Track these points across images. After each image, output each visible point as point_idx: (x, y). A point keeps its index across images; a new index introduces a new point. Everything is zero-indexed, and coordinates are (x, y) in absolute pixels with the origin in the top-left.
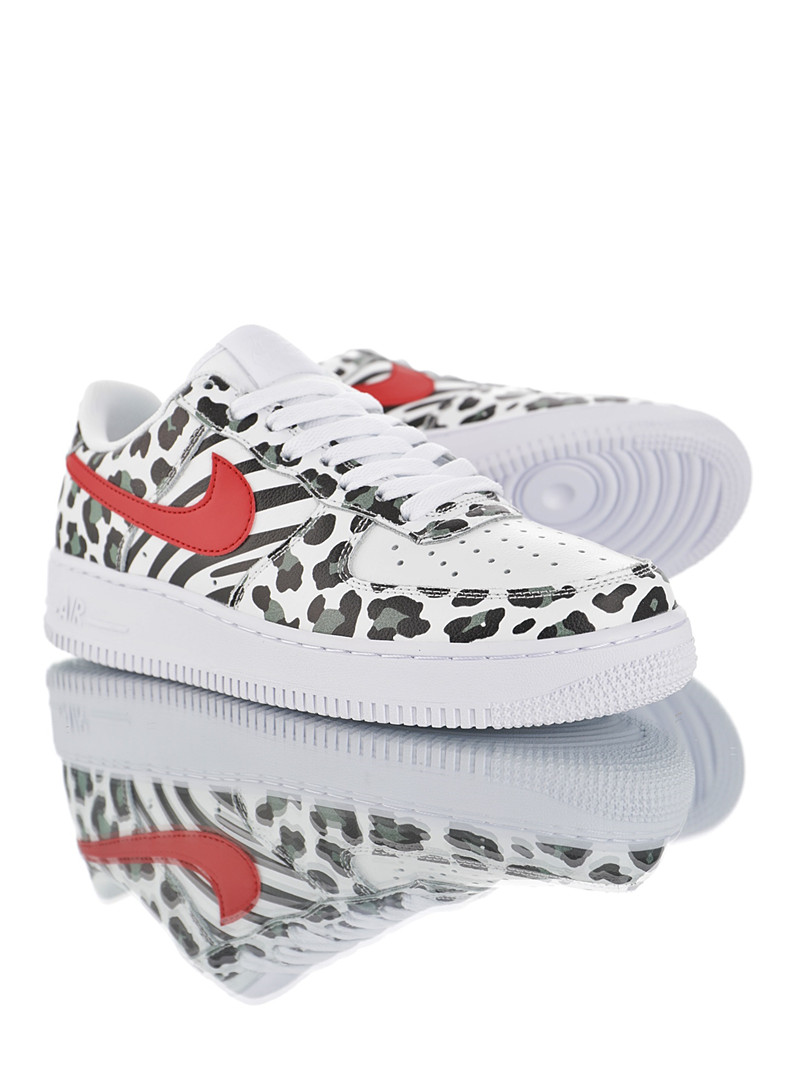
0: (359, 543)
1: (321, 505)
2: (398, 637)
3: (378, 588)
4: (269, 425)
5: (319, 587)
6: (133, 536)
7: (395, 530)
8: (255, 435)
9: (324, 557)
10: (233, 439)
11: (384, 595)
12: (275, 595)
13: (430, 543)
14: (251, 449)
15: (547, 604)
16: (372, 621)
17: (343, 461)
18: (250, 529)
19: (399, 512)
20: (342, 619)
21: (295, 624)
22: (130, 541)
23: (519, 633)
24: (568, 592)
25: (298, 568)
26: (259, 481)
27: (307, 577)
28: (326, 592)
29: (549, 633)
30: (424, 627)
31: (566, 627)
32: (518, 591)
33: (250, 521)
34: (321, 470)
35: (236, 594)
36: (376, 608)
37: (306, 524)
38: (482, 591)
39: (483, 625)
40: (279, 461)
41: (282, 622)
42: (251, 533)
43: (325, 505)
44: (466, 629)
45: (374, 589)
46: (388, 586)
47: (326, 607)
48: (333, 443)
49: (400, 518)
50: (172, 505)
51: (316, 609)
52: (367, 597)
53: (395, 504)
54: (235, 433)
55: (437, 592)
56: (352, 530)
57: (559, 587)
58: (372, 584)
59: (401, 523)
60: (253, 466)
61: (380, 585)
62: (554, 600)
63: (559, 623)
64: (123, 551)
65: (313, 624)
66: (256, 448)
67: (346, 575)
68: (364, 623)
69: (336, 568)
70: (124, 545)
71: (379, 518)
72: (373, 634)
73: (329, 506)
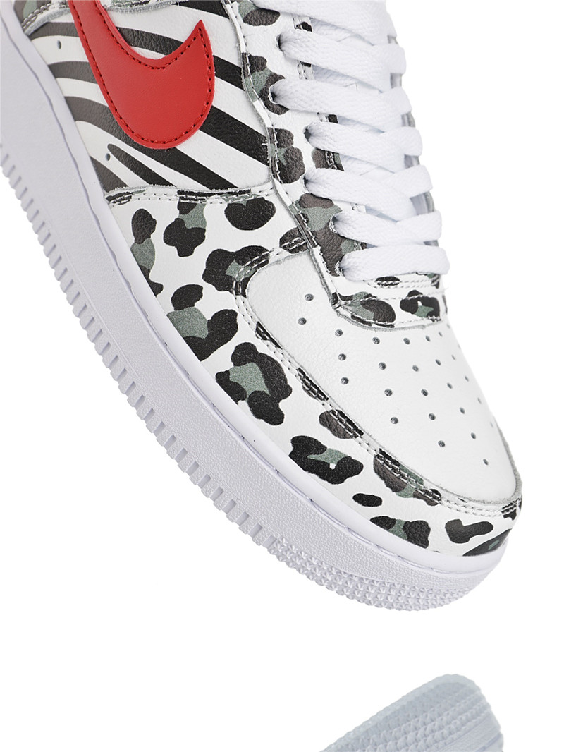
0: (278, 262)
1: (270, 185)
2: (244, 404)
3: (262, 332)
4: (283, 39)
5: (207, 277)
6: (61, 14)
7: (322, 278)
8: (259, 41)
9: (233, 248)
10: (233, 24)
11: (263, 347)
12: (157, 237)
13: (346, 317)
14: (244, 55)
15: (405, 496)
16: (231, 365)
17: (327, 149)
18: (181, 142)
19: (341, 258)
20: (203, 333)
21: (157, 289)
22: (54, 16)
23: (359, 502)
24: (432, 497)
25: (198, 236)
26: (227, 98)
27: (202, 253)
28: (208, 289)
29: (384, 522)
30: (275, 418)
31: (404, 528)
32: (390, 458)
33: (188, 133)
34: (299, 142)
35: (120, 195)
36: (245, 354)
37: (241, 192)
38: (356, 428)
39: (333, 466)
40: (263, 96)
41: (146, 272)
42: (178, 147)
43: (274, 188)
44: (313, 457)
45: (257, 330)
46: (272, 340)
47: (197, 305)
48: (332, 118)
49: (337, 267)
50: (120, 30)
51: (186, 297)
52: (245, 334)
53: (344, 245)
54: (241, 19)
55: (314, 390)
56: (282, 241)
57: (429, 487)
58: (259, 324)
59: (333, 273)
60: (232, 74)
61: (265, 332)
62: (414, 496)
63: (400, 521)
64: (40, 17)
65: (172, 309)
66: (250, 57)
67: (241, 289)
68: (222, 358)
69: (236, 271)
70: (46, 13)
71: (317, 250)
72: (223, 379)
73: (277, 193)
